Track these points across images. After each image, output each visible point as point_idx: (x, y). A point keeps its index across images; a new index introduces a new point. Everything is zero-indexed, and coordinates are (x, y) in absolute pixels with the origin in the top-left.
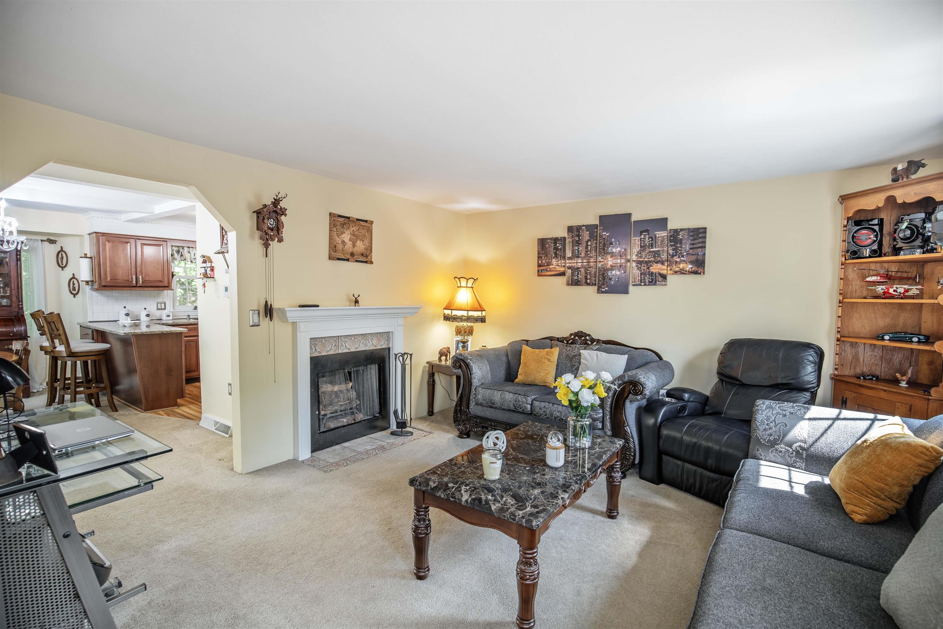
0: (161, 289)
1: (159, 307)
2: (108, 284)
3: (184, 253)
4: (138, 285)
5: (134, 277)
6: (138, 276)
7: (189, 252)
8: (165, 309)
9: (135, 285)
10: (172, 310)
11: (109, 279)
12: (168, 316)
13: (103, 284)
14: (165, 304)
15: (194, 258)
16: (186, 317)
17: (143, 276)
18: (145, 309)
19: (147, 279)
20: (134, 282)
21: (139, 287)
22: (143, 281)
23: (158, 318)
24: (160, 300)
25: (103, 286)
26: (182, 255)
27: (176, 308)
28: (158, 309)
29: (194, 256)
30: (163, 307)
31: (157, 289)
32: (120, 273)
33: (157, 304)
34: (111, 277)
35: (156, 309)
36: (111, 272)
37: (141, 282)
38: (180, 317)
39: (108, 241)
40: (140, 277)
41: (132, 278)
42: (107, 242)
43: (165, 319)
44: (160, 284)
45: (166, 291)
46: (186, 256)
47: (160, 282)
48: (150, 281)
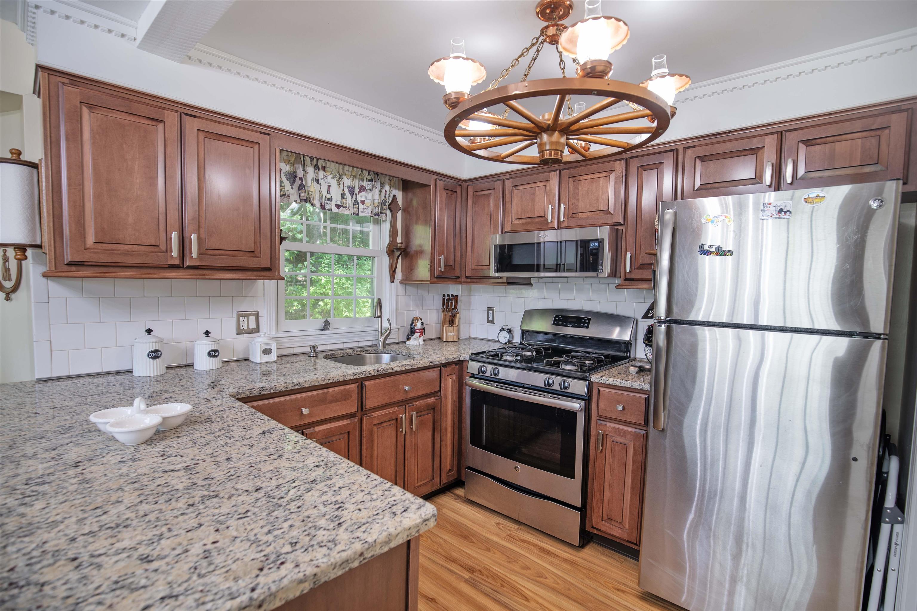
0: (250, 274)
1: (244, 326)
2: (87, 257)
3: (306, 181)
4: (188, 263)
5: (174, 235)
6: (186, 234)
7: (318, 182)
8: (257, 330)
9: (177, 262)
10: (273, 334)
11: (91, 239)
12: (267, 352)
13: (68, 257)
14: (257, 316)
15: (329, 196)
16: (308, 350)
17: (203, 236)
18: (207, 333)
19: (213, 243)
20: (175, 253)
21: (190, 267)
22: (203, 250)
23: (241, 357)
24: (245, 307)
25: (71, 264)
26: (302, 187)
27: (282, 328)
28: (240, 332)
29: (329, 191)
30: (253, 325)
31: (241, 275)
32: (131, 220)
33: (239, 317)
34: (100, 231)
35: (235, 331)
36: (98, 213)
37: (194, 254)
38: (291, 351)
39: (91, 107)
40: (194, 237)
41: (168, 240)
42: (85, 111)
43: (258, 361)
44: (250, 262)
45: (260, 282)
46: (312, 189)
47: (248, 254)
48: (220, 251)
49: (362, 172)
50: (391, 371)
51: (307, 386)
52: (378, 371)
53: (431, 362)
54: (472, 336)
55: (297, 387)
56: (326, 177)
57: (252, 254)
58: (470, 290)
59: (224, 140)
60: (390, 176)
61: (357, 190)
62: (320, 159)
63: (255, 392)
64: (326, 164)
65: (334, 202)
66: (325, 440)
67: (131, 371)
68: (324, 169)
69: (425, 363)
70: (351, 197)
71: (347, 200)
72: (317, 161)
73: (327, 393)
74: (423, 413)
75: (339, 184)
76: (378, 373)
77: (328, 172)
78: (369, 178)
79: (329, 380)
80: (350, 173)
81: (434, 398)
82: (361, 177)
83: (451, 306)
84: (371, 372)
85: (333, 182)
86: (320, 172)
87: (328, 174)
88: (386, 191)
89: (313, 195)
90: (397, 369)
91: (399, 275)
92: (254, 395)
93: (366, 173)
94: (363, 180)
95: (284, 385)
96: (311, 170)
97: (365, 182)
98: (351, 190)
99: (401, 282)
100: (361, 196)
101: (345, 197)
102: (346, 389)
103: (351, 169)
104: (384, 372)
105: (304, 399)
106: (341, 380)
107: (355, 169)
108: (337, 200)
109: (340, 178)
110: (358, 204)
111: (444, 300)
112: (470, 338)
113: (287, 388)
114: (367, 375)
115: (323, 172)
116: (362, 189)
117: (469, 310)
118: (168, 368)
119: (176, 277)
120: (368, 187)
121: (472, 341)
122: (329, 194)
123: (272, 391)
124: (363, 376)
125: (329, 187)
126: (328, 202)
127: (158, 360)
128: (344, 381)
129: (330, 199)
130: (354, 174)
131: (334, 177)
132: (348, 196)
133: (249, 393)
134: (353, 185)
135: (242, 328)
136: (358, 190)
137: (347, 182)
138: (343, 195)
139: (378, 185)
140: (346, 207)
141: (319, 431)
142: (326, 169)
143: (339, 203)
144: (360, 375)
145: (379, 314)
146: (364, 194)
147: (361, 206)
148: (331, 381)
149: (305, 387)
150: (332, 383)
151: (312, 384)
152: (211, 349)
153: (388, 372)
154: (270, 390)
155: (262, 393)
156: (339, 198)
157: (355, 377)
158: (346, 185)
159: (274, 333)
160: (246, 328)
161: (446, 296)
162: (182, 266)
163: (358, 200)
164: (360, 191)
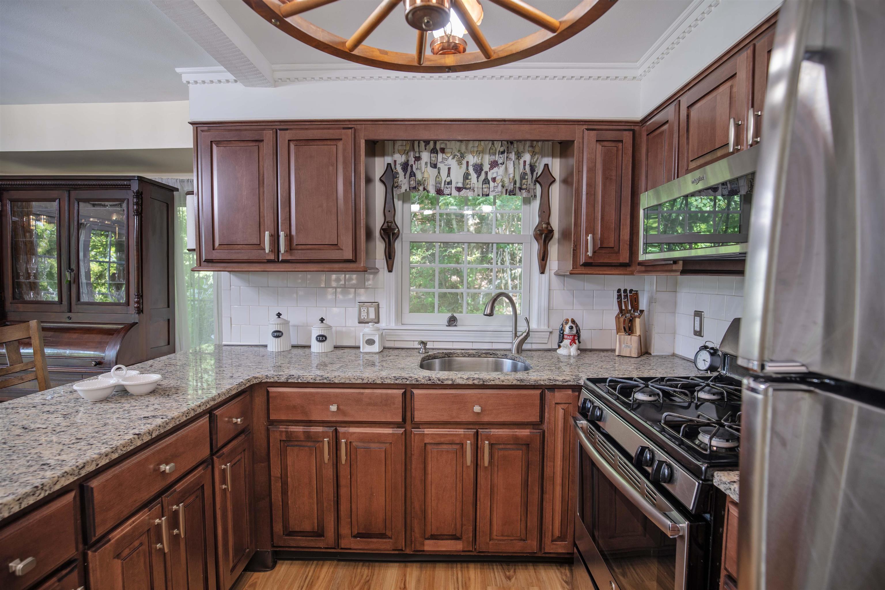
0: (336, 266)
1: (364, 316)
2: (214, 256)
7: (435, 167)
8: (376, 321)
9: (272, 257)
12: (371, 342)
14: (377, 307)
15: (448, 180)
17: (293, 233)
18: (322, 320)
19: (301, 239)
22: (294, 246)
28: (361, 321)
29: (449, 175)
30: (372, 316)
33: (360, 307)
35: (357, 321)
39: (218, 143)
42: (214, 147)
44: (334, 254)
46: (427, 176)
47: (332, 247)
48: (307, 246)
49: (493, 144)
50: (450, 382)
51: (336, 381)
52: (430, 380)
53: (521, 380)
54: (677, 352)
55: (325, 381)
56: (447, 160)
57: (336, 247)
58: (676, 284)
59: (311, 144)
60: (532, 141)
61: (486, 167)
62: (438, 140)
63: (283, 378)
64: (446, 144)
65: (454, 185)
66: (362, 444)
67: (266, 346)
68: (443, 150)
69: (508, 380)
70: (476, 176)
71: (472, 180)
72: (435, 143)
73: (362, 394)
74: (509, 446)
75: (460, 163)
76: (429, 382)
77: (448, 153)
78: (502, 149)
79: (363, 379)
80: (476, 149)
81: (528, 430)
82: (491, 151)
83: (626, 306)
84: (419, 379)
85: (453, 163)
86: (439, 155)
87: (449, 155)
88: (525, 162)
89: (426, 181)
90: (460, 382)
91: (553, 264)
92: (281, 381)
93: (498, 145)
94: (495, 154)
95: (311, 377)
96: (425, 156)
97: (497, 155)
98: (478, 169)
99: (557, 274)
100: (493, 173)
101: (470, 177)
102: (387, 394)
103: (476, 143)
104: (439, 383)
105: (336, 395)
106: (379, 382)
107: (482, 143)
108: (457, 183)
109: (463, 156)
110: (489, 183)
111: (619, 297)
112: (674, 355)
113: (315, 380)
114: (414, 382)
115: (441, 154)
116: (494, 164)
117: (674, 313)
118: (294, 347)
119: (272, 270)
120: (500, 161)
121: (677, 360)
122: (449, 178)
123: (300, 381)
124: (408, 382)
125: (449, 169)
126: (448, 186)
127: (279, 339)
128: (382, 384)
129: (450, 183)
130: (480, 149)
131: (453, 158)
132: (473, 176)
133: (277, 379)
134: (479, 162)
135: (362, 318)
136: (489, 166)
137: (472, 159)
138: (466, 176)
139: (513, 156)
140: (470, 188)
141: (354, 433)
142: (446, 150)
143: (460, 185)
144: (404, 381)
145: (488, 312)
146: (495, 169)
147: (492, 184)
148: (365, 382)
149: (335, 383)
150: (367, 383)
151: (343, 381)
152: (318, 334)
153: (446, 383)
154: (297, 380)
155: (290, 381)
156: (461, 180)
157: (397, 382)
158: (471, 163)
159: (394, 325)
160: (366, 318)
161: (622, 292)
162: (276, 260)
163: (490, 178)
164: (491, 168)
